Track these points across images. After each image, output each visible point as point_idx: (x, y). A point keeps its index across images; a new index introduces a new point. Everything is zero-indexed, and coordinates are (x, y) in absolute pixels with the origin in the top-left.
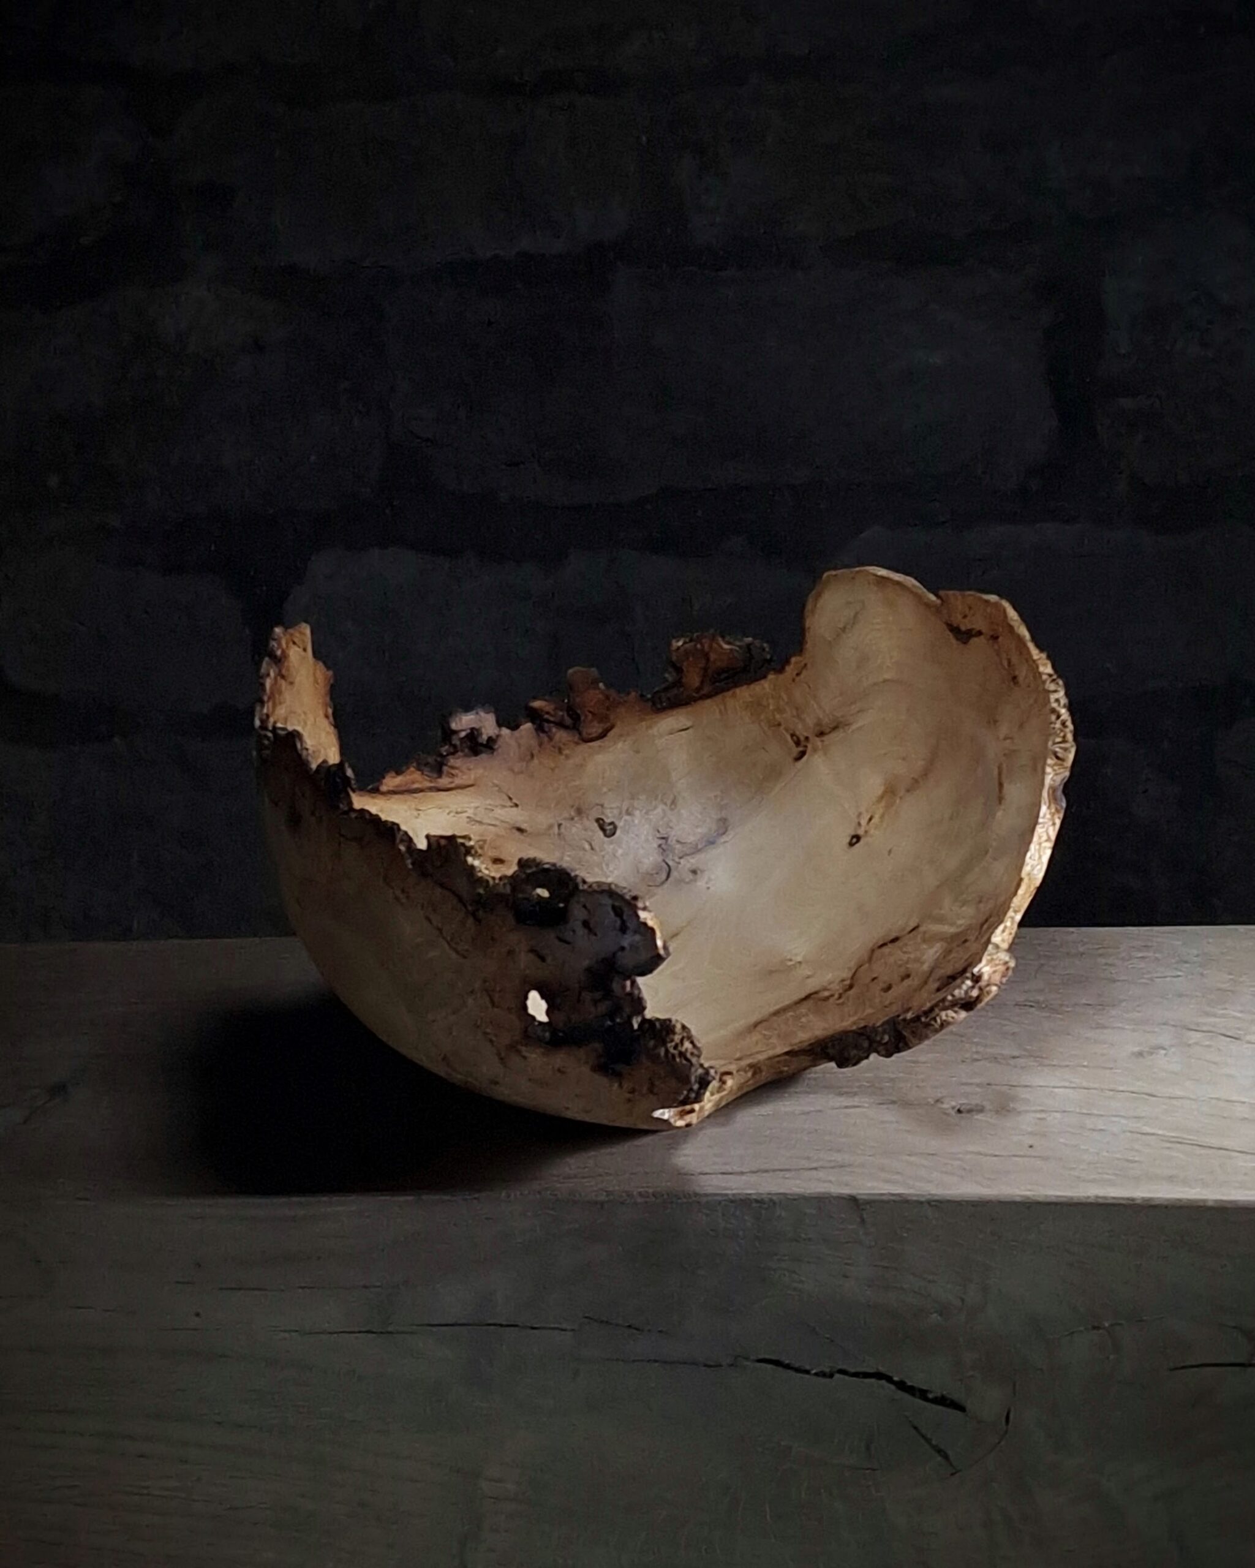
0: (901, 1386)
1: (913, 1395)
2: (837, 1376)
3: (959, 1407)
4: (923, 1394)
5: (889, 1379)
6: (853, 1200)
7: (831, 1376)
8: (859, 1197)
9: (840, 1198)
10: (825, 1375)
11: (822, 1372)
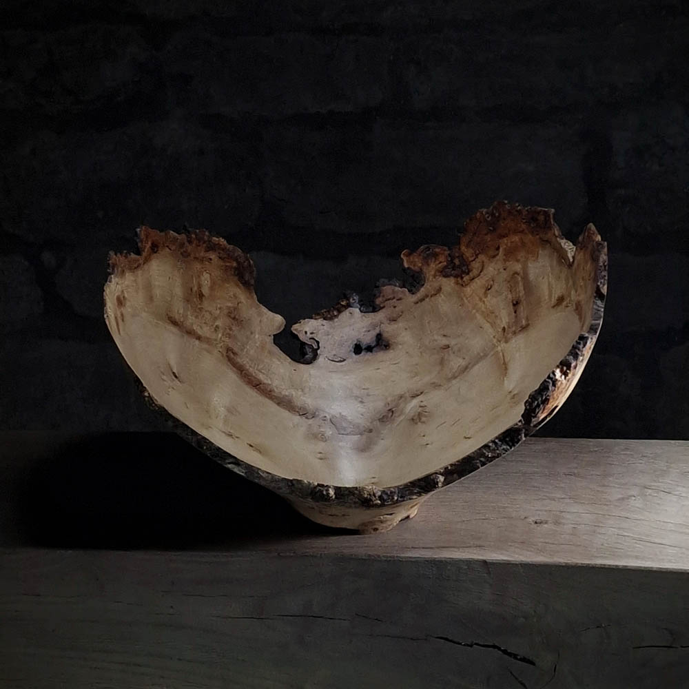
0: (505, 652)
1: (511, 656)
2: (474, 646)
4: (515, 656)
5: (499, 649)
7: (471, 646)
8: (487, 561)
9: (478, 561)
10: (468, 645)
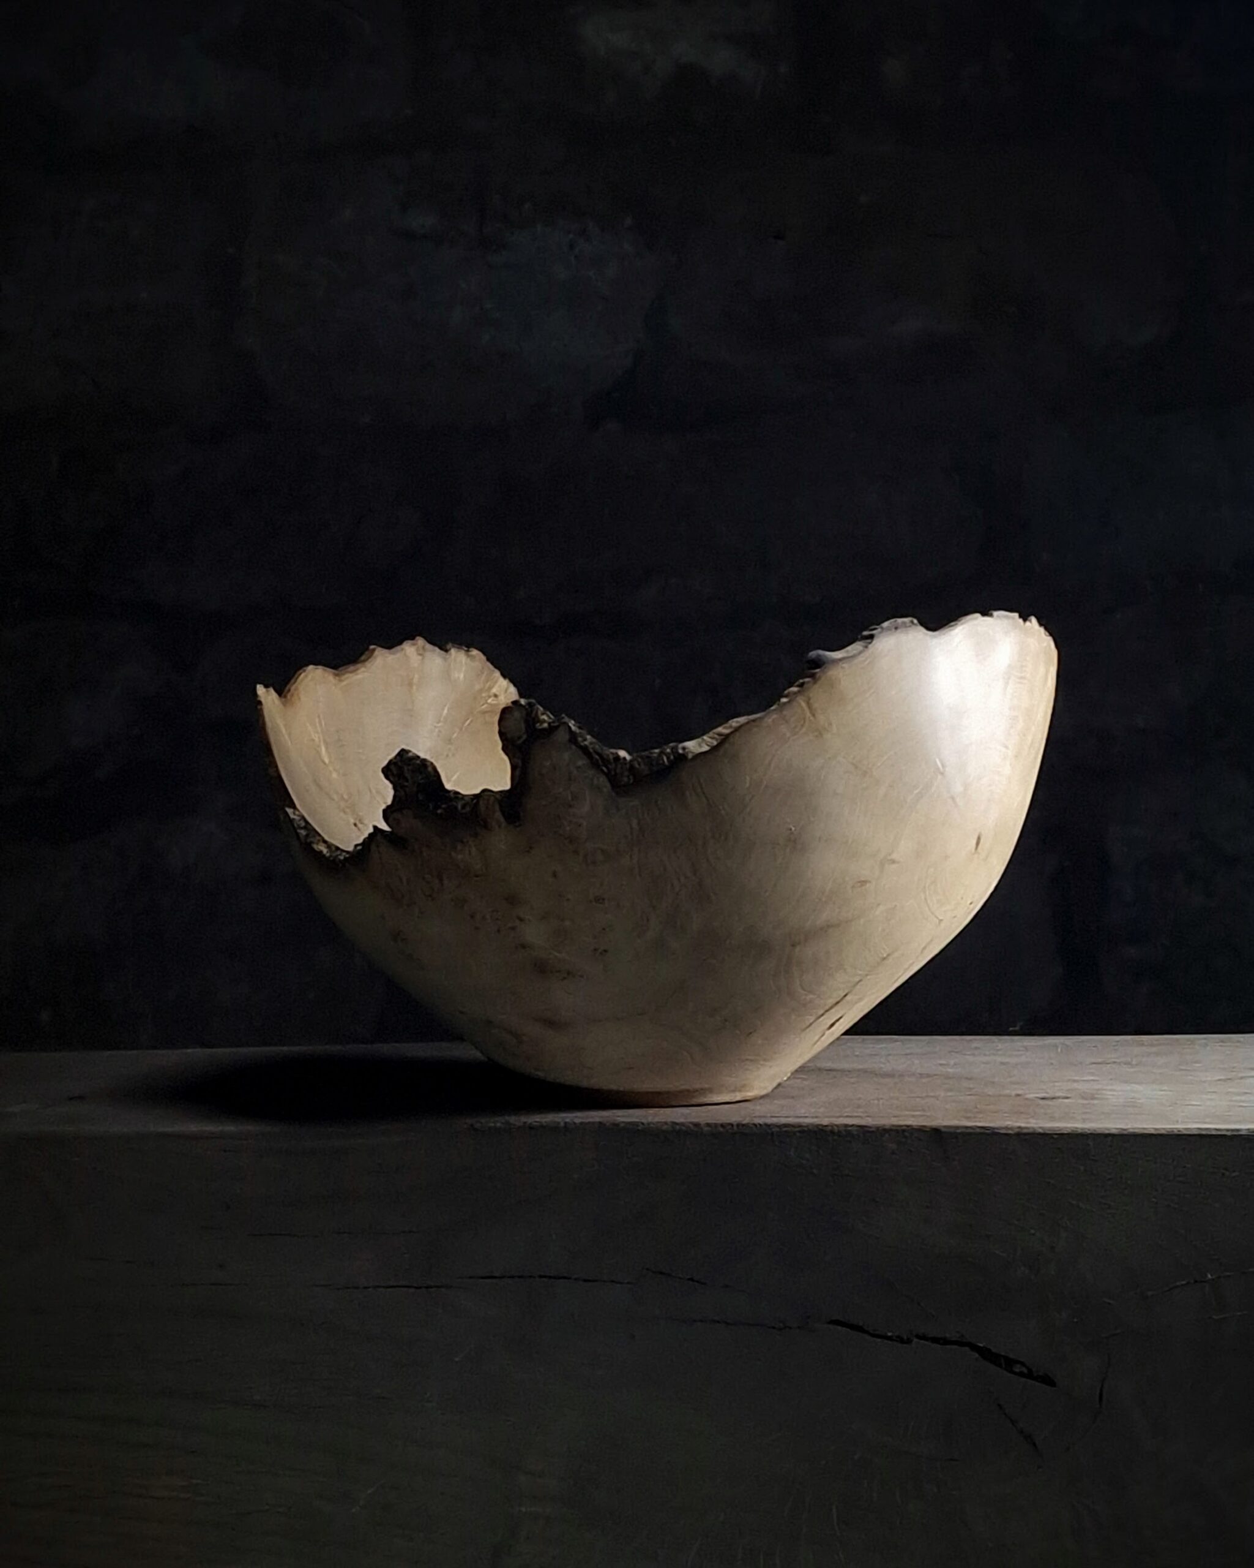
0: (987, 1354)
1: (1000, 1366)
2: (915, 1340)
3: (1047, 1380)
4: (1009, 1364)
5: (974, 1347)
6: (936, 1131)
7: (909, 1341)
8: (943, 1130)
9: (921, 1130)
10: (901, 1340)
11: (898, 1337)
